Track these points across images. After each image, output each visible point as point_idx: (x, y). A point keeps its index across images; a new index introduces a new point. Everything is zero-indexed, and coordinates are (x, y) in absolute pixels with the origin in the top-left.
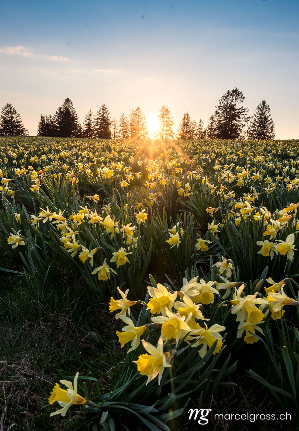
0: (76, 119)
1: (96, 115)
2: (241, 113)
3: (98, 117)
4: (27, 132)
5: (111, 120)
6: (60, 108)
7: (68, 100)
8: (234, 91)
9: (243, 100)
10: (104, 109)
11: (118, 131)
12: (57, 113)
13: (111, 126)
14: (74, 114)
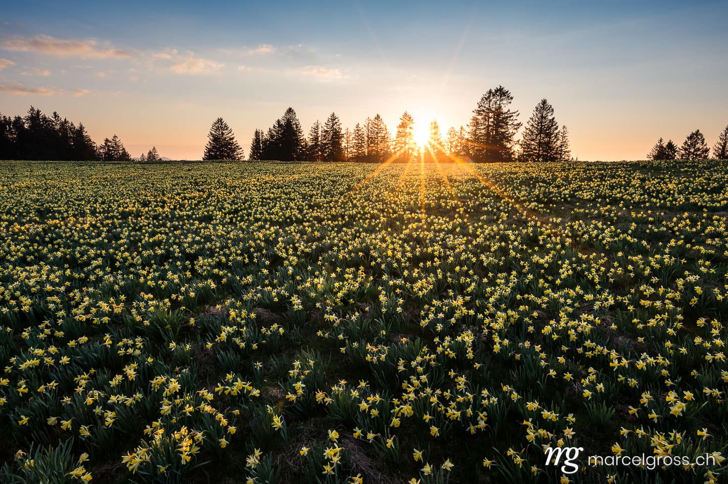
0: (300, 132)
1: (323, 127)
2: (507, 117)
3: (326, 129)
4: (241, 150)
5: (343, 132)
6: (278, 120)
7: (290, 111)
8: (496, 91)
9: (510, 101)
10: (333, 118)
11: (351, 145)
12: (274, 127)
13: (343, 139)
14: (297, 127)
